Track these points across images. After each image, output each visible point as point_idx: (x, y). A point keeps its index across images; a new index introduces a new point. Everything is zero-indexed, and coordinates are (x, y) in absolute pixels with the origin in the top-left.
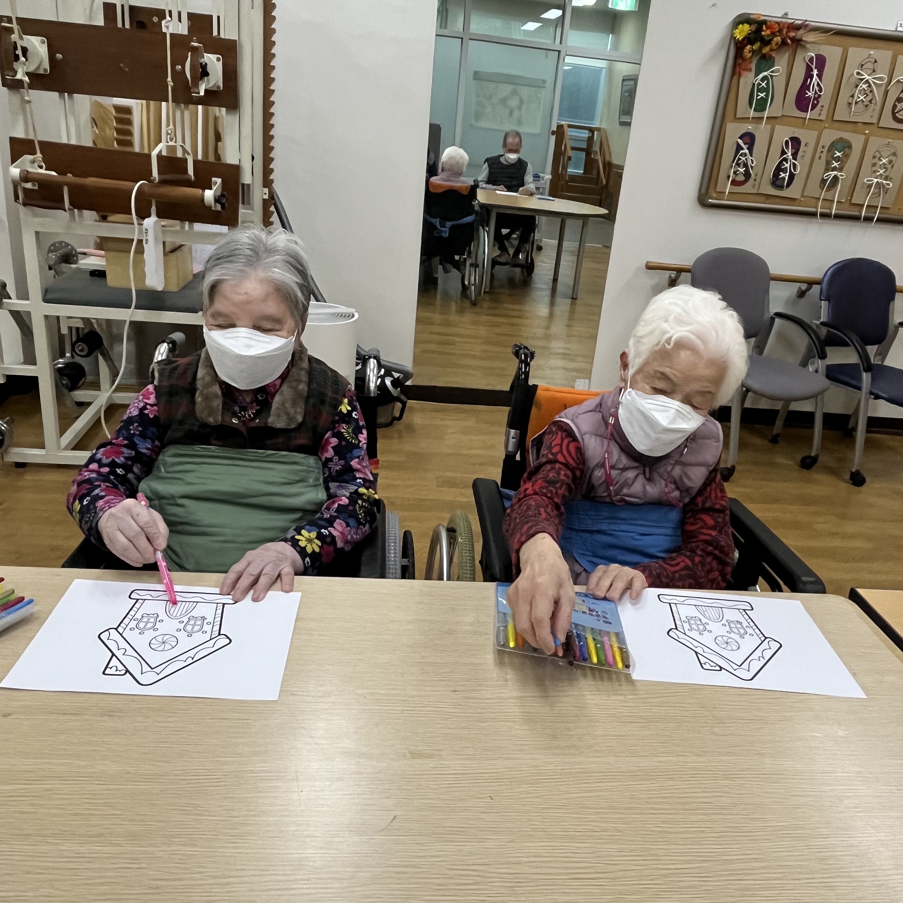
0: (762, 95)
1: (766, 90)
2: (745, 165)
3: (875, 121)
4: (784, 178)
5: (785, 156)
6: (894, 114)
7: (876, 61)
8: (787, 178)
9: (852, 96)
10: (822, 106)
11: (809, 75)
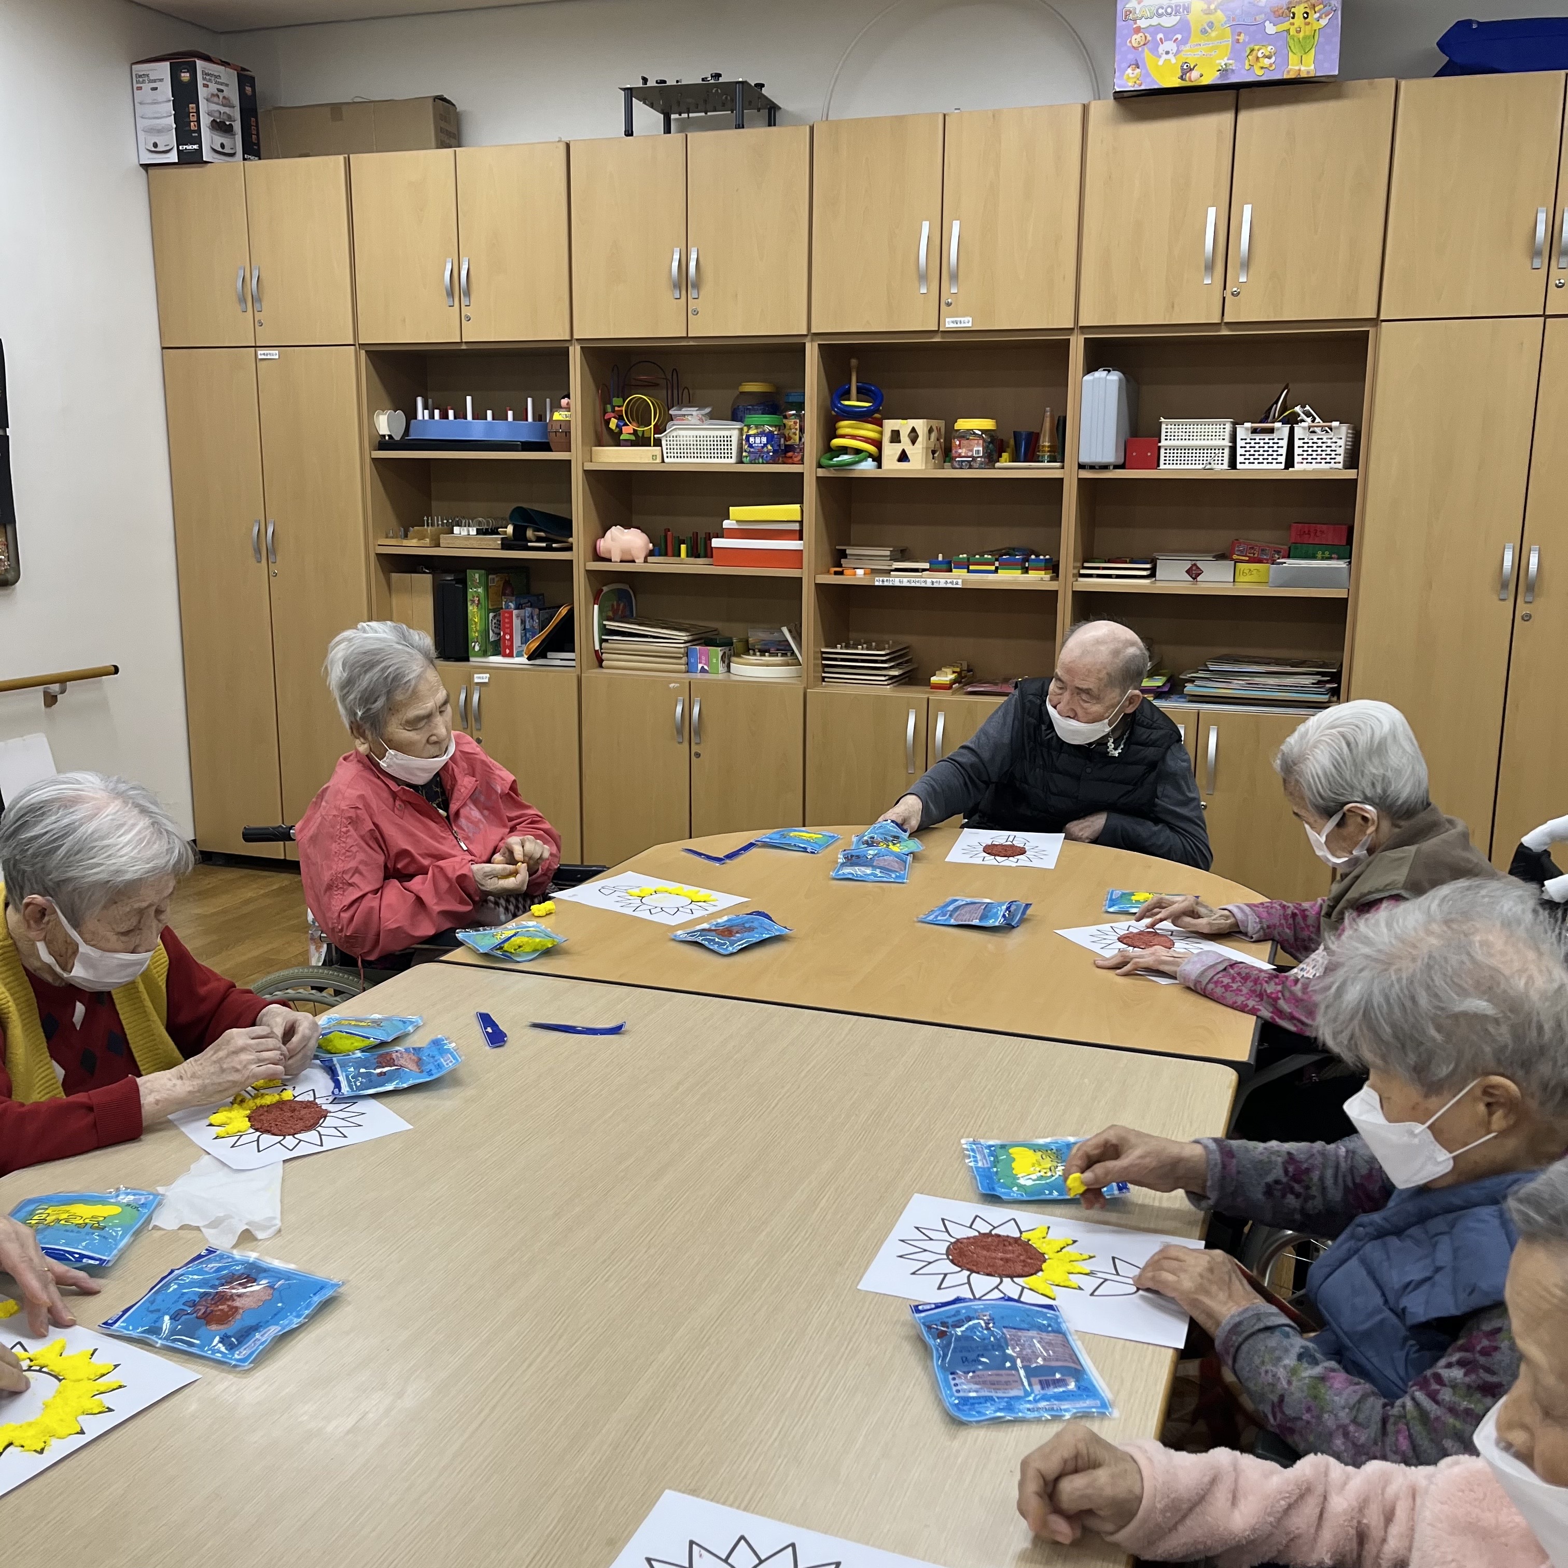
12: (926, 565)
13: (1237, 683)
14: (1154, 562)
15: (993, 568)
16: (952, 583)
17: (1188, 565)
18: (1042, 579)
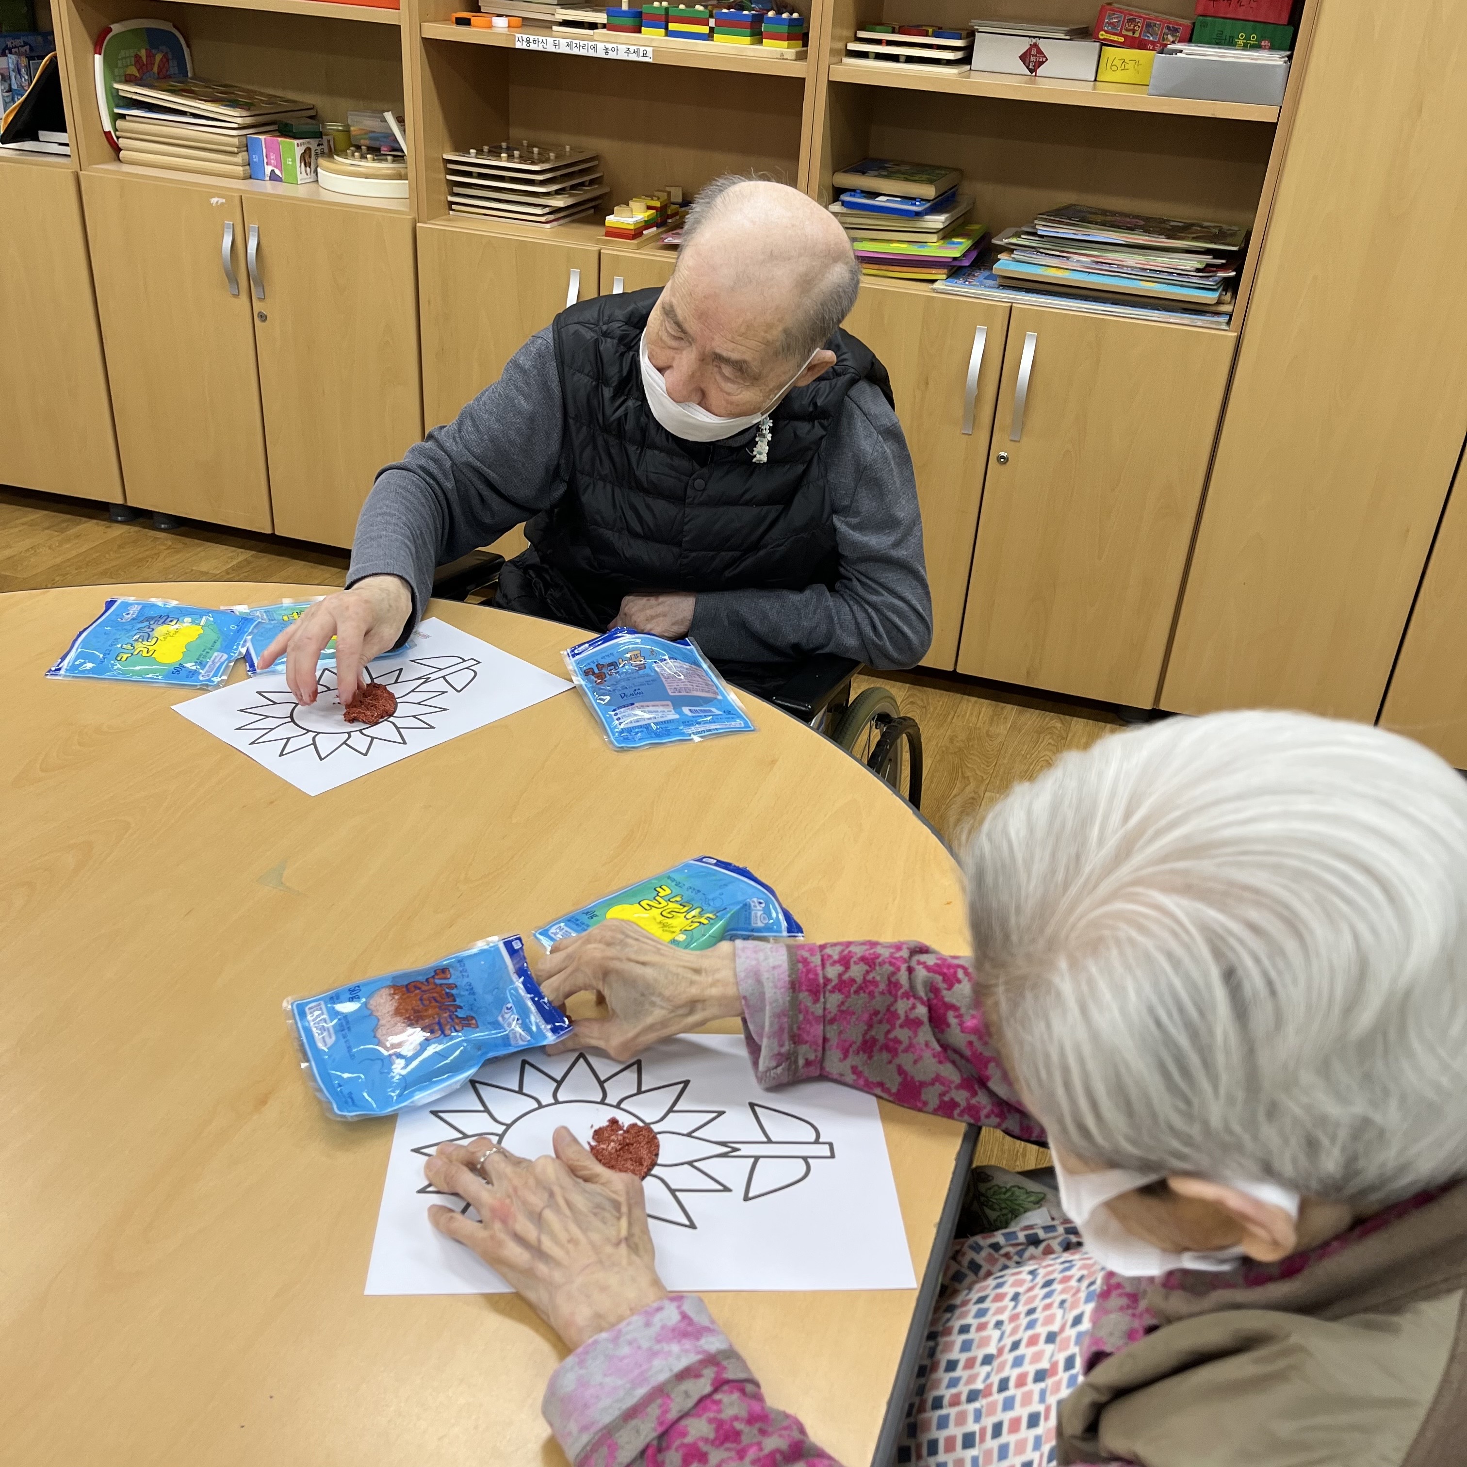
12: (601, 18)
13: (1080, 259)
14: (971, 35)
15: (705, 30)
16: (636, 52)
17: (1024, 45)
18: (782, 57)
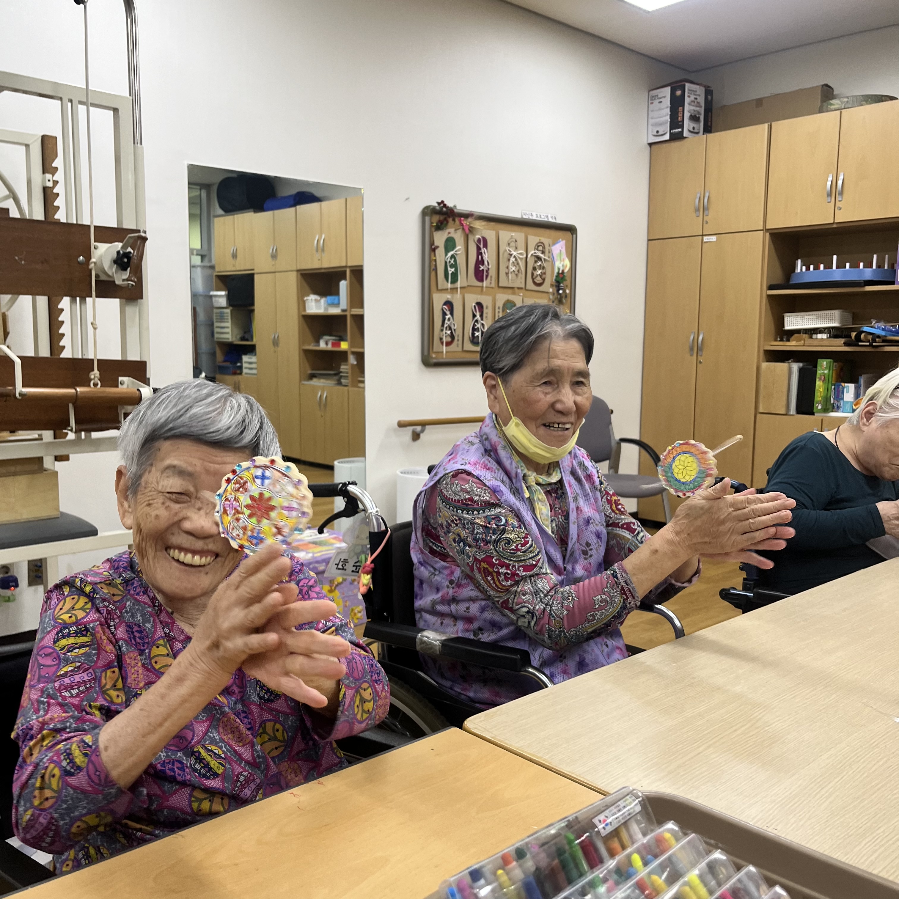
0: (453, 270)
1: (455, 266)
2: (450, 329)
3: (523, 286)
4: (478, 336)
5: (476, 318)
6: (533, 279)
7: (516, 241)
8: (480, 336)
9: (508, 267)
10: (491, 277)
11: (479, 253)
